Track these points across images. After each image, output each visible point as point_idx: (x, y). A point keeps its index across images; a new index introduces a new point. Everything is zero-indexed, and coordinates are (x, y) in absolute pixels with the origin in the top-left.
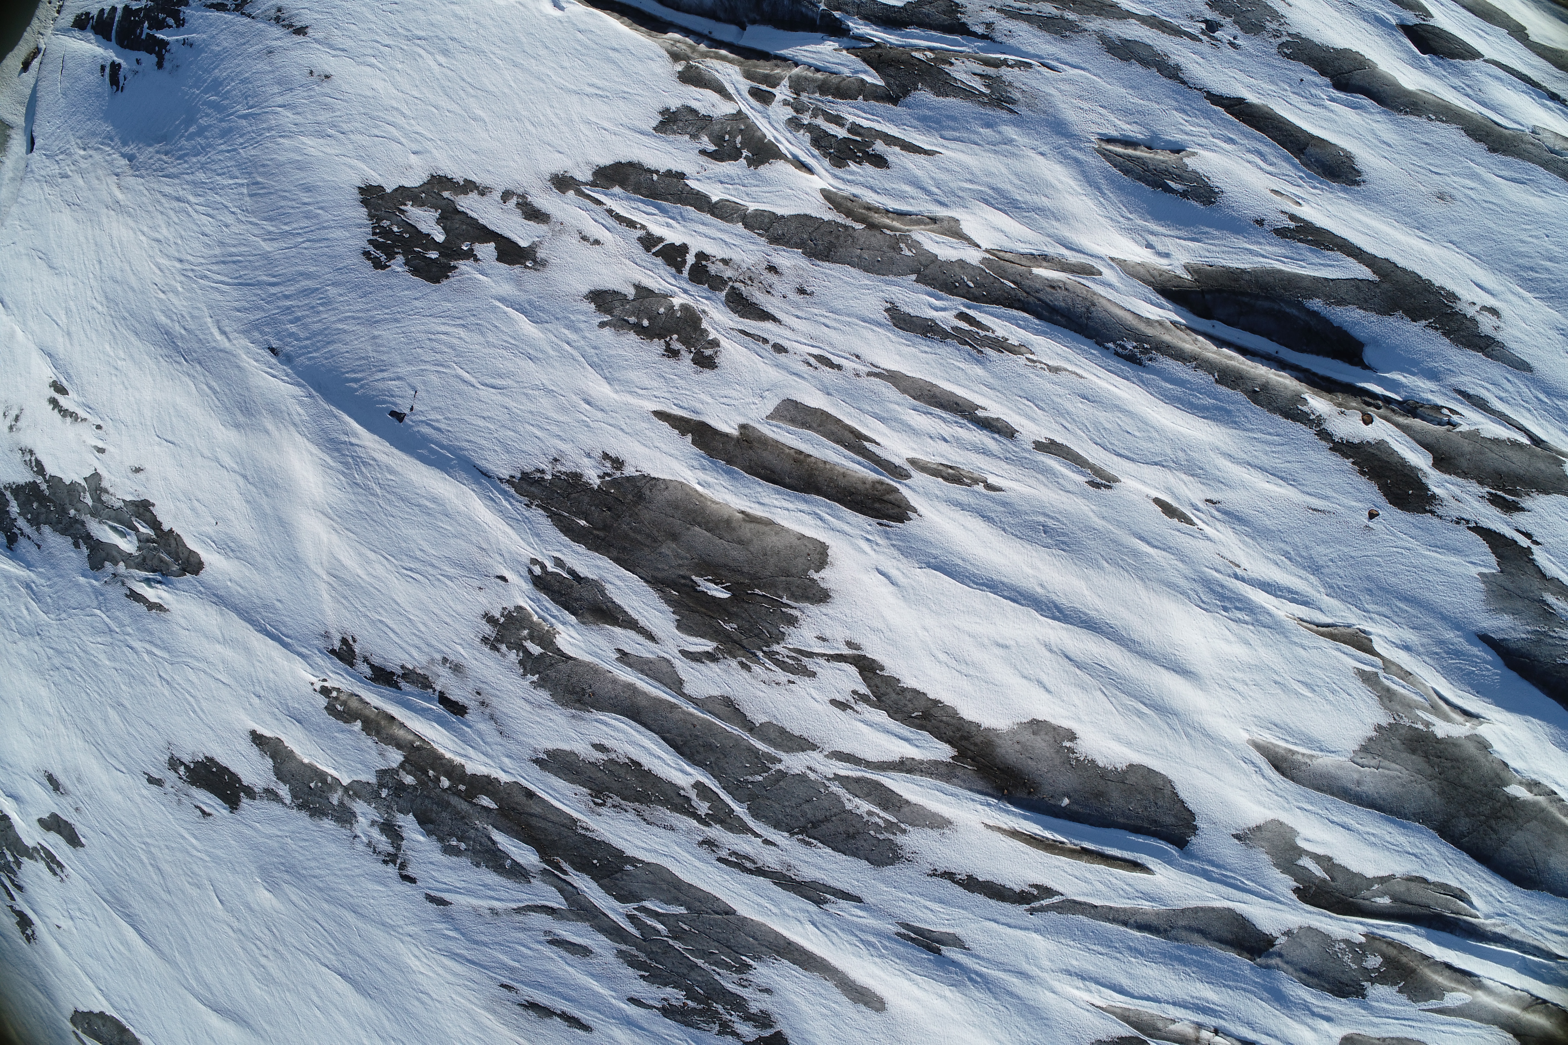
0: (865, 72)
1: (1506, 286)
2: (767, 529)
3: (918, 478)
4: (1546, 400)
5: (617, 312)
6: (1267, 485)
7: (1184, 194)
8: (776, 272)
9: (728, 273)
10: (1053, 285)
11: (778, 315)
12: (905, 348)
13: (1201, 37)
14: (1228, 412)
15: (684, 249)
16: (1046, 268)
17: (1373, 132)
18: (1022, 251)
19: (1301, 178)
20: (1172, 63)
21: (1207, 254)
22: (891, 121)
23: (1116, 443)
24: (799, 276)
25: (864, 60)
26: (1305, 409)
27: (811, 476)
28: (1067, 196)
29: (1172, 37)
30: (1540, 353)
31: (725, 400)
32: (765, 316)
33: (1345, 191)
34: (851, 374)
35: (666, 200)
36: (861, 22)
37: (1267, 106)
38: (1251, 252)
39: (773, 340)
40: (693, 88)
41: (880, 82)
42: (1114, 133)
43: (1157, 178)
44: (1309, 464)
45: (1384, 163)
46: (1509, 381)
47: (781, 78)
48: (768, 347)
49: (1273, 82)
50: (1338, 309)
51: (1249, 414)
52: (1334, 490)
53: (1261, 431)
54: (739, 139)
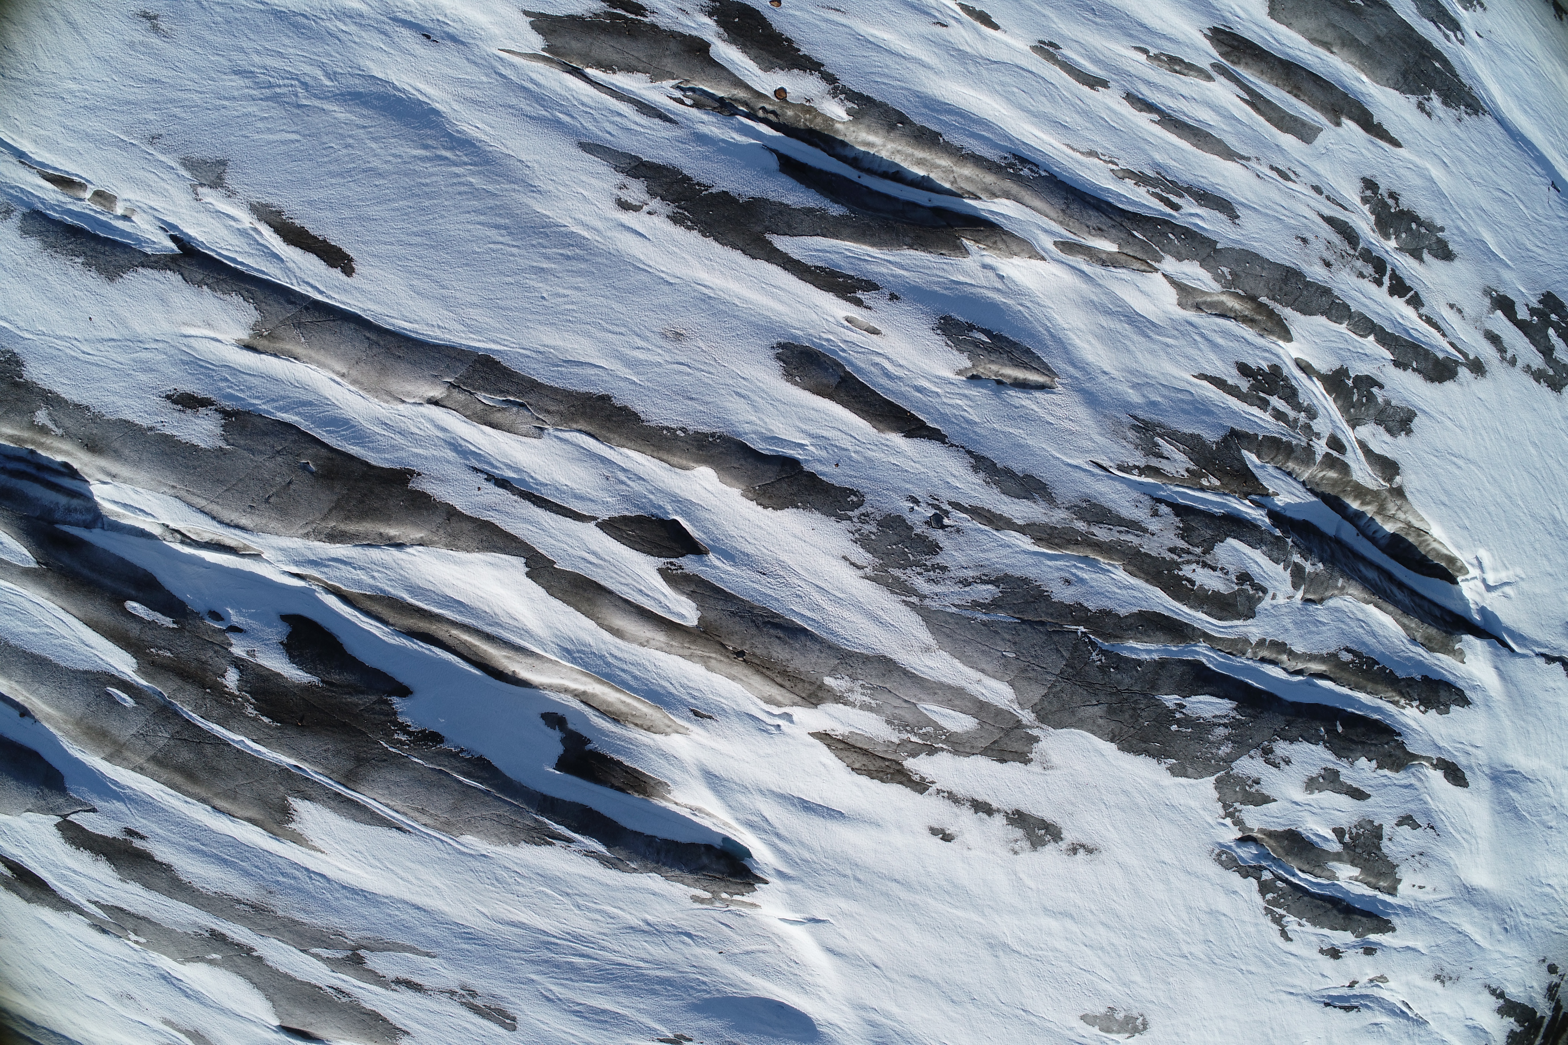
0: (1256, 466)
1: (604, 237)
2: (1315, 35)
3: (1204, 63)
4: (561, 115)
5: (1434, 239)
6: (886, 36)
7: (971, 327)
8: (1324, 260)
9: (1359, 263)
10: (1100, 232)
11: (1320, 221)
12: (1220, 182)
13: (949, 508)
14: (926, 106)
15: (1392, 291)
16: (1105, 252)
17: (756, 409)
18: (1124, 271)
19: (844, 351)
20: (982, 474)
21: (945, 267)
22: (1234, 412)
23: (1034, 83)
24: (1307, 255)
25: (1257, 479)
26: (850, 105)
27: (1287, 74)
28: (1083, 327)
29: (980, 505)
30: (566, 164)
31: (1353, 149)
32: (1330, 221)
33: (795, 337)
34: (1263, 161)
35: (1406, 341)
36: (1260, 523)
37: (879, 430)
38: (902, 267)
39: (1322, 198)
40: (1388, 456)
41: (1245, 453)
42: (1038, 394)
43: (999, 344)
44: (844, 53)
45: (748, 371)
46: (610, 133)
47: (1321, 463)
48: (1326, 193)
49: (869, 460)
50: (812, 205)
51: (906, 103)
52: (817, 26)
53: (893, 86)
54: (1355, 398)
